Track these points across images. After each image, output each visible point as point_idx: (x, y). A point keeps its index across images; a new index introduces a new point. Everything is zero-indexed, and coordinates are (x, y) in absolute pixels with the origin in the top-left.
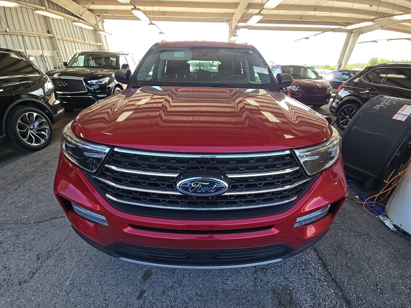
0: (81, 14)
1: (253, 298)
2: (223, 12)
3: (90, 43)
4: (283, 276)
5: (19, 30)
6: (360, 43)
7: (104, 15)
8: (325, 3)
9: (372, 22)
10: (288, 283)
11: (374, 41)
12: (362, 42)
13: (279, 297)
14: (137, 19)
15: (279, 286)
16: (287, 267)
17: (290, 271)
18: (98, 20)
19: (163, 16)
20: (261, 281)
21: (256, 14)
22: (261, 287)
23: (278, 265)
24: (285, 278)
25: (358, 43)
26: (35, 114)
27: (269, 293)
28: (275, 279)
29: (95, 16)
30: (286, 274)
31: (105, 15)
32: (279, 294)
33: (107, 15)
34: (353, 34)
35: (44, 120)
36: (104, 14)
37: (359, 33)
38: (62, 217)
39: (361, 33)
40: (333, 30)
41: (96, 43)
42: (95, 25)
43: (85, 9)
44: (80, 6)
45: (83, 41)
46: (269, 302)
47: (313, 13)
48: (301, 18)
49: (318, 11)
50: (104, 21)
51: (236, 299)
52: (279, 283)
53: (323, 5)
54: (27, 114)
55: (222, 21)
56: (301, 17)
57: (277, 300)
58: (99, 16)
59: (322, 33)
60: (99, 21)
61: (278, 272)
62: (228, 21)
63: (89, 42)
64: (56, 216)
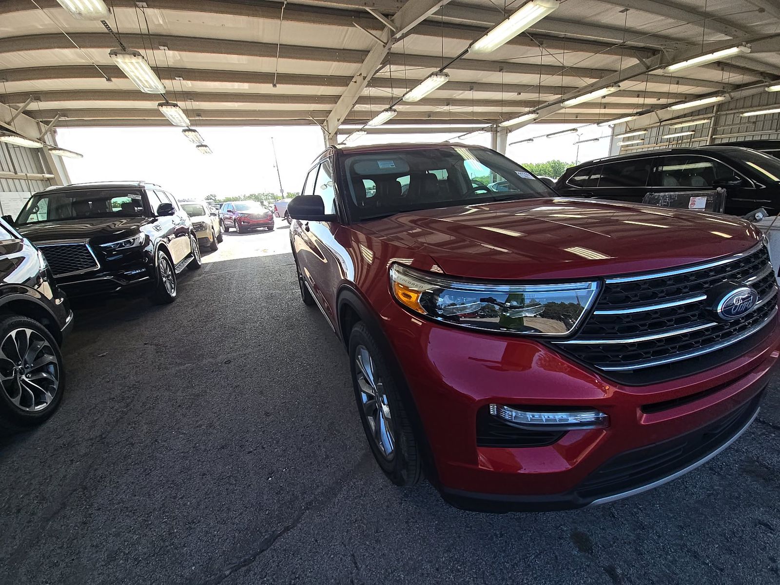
0: (8, 120)
2: (312, 109)
3: (28, 175)
6: (511, 144)
7: (60, 119)
8: (460, 95)
9: (535, 114)
11: (530, 140)
12: (515, 143)
14: (168, 123)
18: (43, 130)
19: (197, 118)
21: (387, 110)
25: (509, 145)
26: (29, 332)
29: (38, 123)
31: (63, 119)
33: (67, 119)
34: (498, 134)
35: (46, 343)
36: (59, 117)
37: (507, 131)
38: (287, 529)
39: (508, 131)
40: (483, 129)
41: (40, 175)
42: (37, 139)
43: (17, 112)
44: (6, 106)
45: (13, 174)
47: (446, 108)
48: (429, 116)
49: (452, 106)
50: (55, 132)
53: (457, 97)
54: (13, 334)
55: (310, 123)
56: (430, 114)
58: (47, 123)
59: (466, 134)
60: (46, 133)
62: (321, 122)
63: (26, 175)
64: (273, 532)
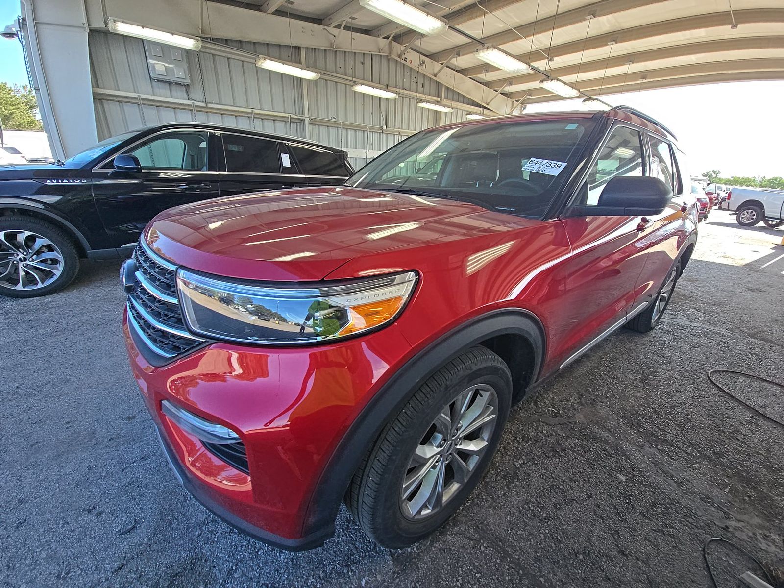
1: (175, 529)
4: (234, 568)
5: (399, 128)
10: (221, 581)
13: (187, 572)
15: (210, 565)
16: (258, 570)
17: (251, 579)
20: (211, 532)
22: (199, 536)
23: (258, 551)
24: (230, 573)
27: (190, 551)
28: (223, 553)
30: (240, 573)
32: (192, 569)
46: (174, 556)
51: (170, 505)
52: (215, 563)
57: (179, 570)
58: (518, 101)
61: (240, 555)
